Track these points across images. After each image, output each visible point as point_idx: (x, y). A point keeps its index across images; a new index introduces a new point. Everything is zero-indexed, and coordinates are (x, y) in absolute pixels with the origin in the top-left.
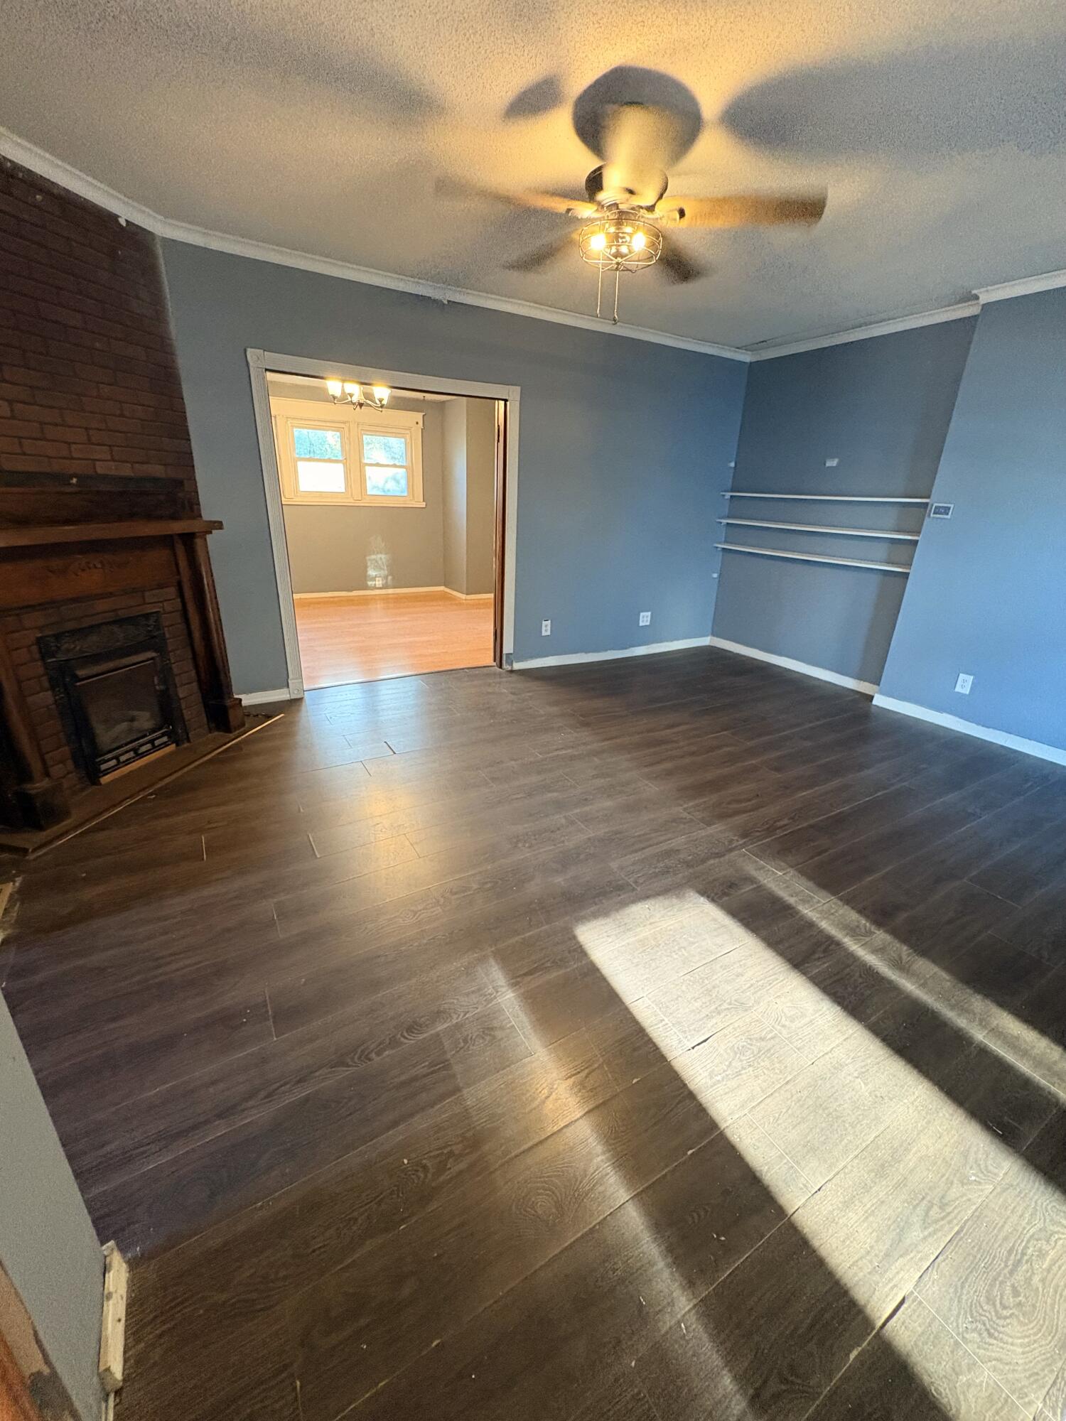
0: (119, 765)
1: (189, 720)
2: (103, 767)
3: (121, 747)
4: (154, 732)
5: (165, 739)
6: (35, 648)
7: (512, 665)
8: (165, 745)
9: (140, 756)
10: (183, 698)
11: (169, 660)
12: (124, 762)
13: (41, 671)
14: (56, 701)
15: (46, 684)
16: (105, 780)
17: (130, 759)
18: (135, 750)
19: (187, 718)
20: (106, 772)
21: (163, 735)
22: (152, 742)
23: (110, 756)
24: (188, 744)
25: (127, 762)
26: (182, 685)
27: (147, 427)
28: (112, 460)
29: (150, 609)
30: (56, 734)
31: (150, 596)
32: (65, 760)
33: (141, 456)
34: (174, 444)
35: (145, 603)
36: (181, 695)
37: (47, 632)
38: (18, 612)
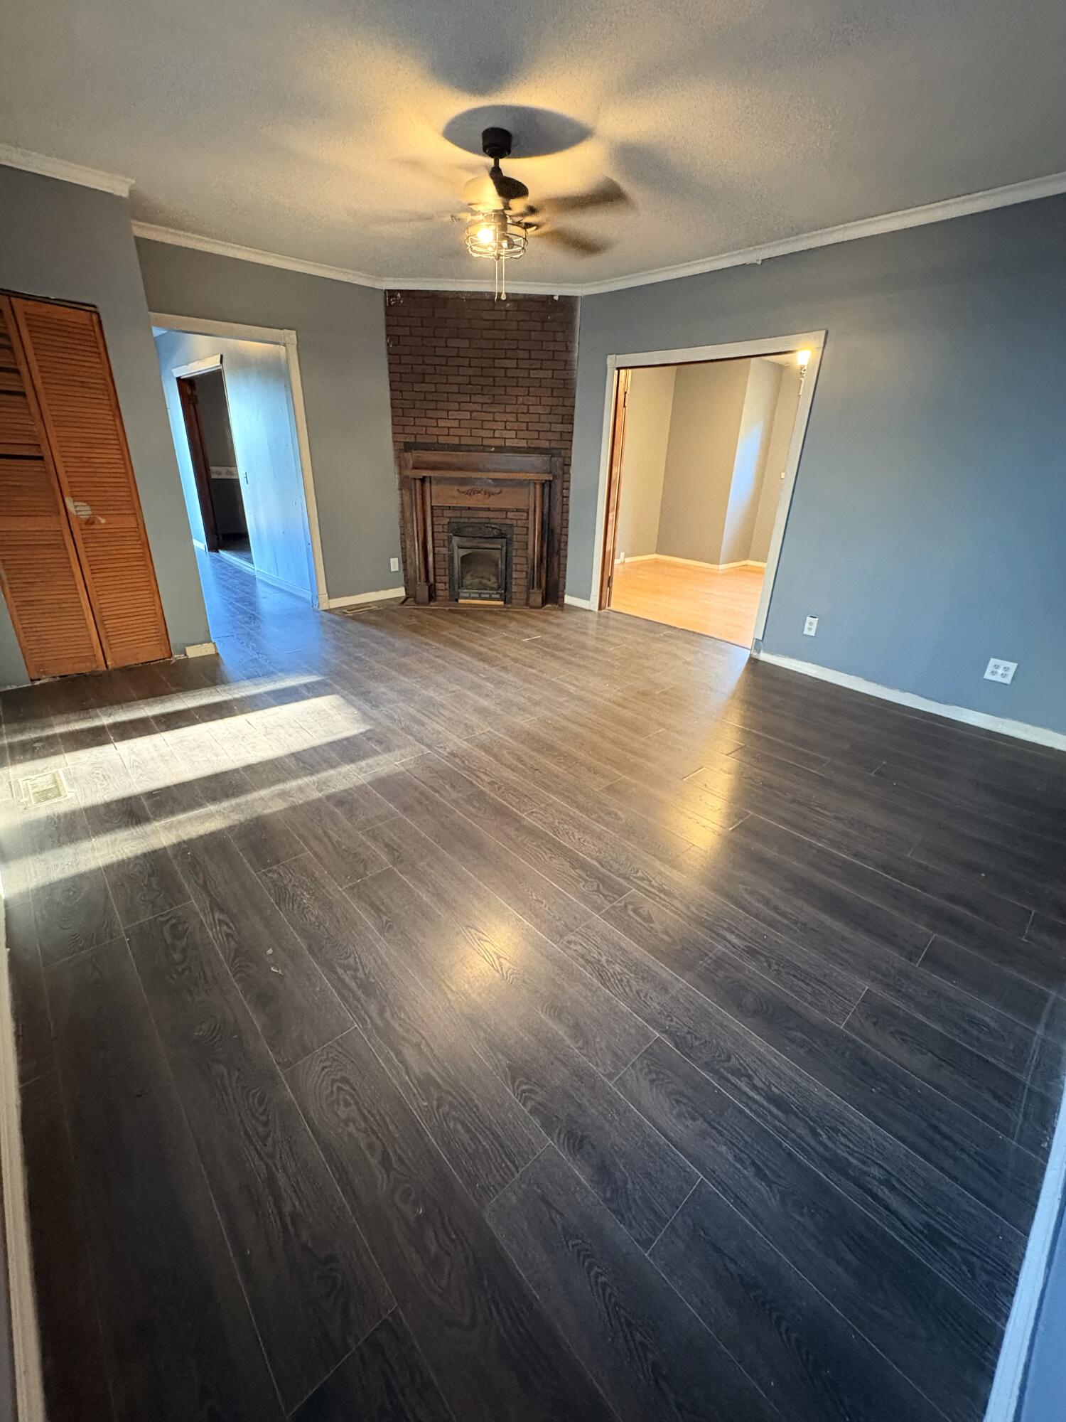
0: (469, 597)
1: (515, 592)
2: (462, 594)
3: (473, 589)
4: (494, 590)
5: (498, 596)
6: (445, 527)
7: (759, 652)
8: (498, 600)
9: (481, 598)
10: (515, 578)
11: (512, 553)
12: (471, 597)
13: (446, 538)
15: (446, 545)
16: (461, 601)
17: (476, 597)
18: (480, 594)
19: (513, 590)
20: (463, 598)
21: (498, 594)
22: (490, 594)
23: (466, 591)
24: (510, 605)
25: (474, 598)
26: (516, 571)
27: (543, 418)
28: (516, 438)
29: (508, 522)
30: (445, 569)
31: (510, 515)
32: (445, 583)
33: (535, 435)
34: (560, 427)
35: (506, 518)
36: (514, 576)
37: (453, 520)
38: (443, 508)
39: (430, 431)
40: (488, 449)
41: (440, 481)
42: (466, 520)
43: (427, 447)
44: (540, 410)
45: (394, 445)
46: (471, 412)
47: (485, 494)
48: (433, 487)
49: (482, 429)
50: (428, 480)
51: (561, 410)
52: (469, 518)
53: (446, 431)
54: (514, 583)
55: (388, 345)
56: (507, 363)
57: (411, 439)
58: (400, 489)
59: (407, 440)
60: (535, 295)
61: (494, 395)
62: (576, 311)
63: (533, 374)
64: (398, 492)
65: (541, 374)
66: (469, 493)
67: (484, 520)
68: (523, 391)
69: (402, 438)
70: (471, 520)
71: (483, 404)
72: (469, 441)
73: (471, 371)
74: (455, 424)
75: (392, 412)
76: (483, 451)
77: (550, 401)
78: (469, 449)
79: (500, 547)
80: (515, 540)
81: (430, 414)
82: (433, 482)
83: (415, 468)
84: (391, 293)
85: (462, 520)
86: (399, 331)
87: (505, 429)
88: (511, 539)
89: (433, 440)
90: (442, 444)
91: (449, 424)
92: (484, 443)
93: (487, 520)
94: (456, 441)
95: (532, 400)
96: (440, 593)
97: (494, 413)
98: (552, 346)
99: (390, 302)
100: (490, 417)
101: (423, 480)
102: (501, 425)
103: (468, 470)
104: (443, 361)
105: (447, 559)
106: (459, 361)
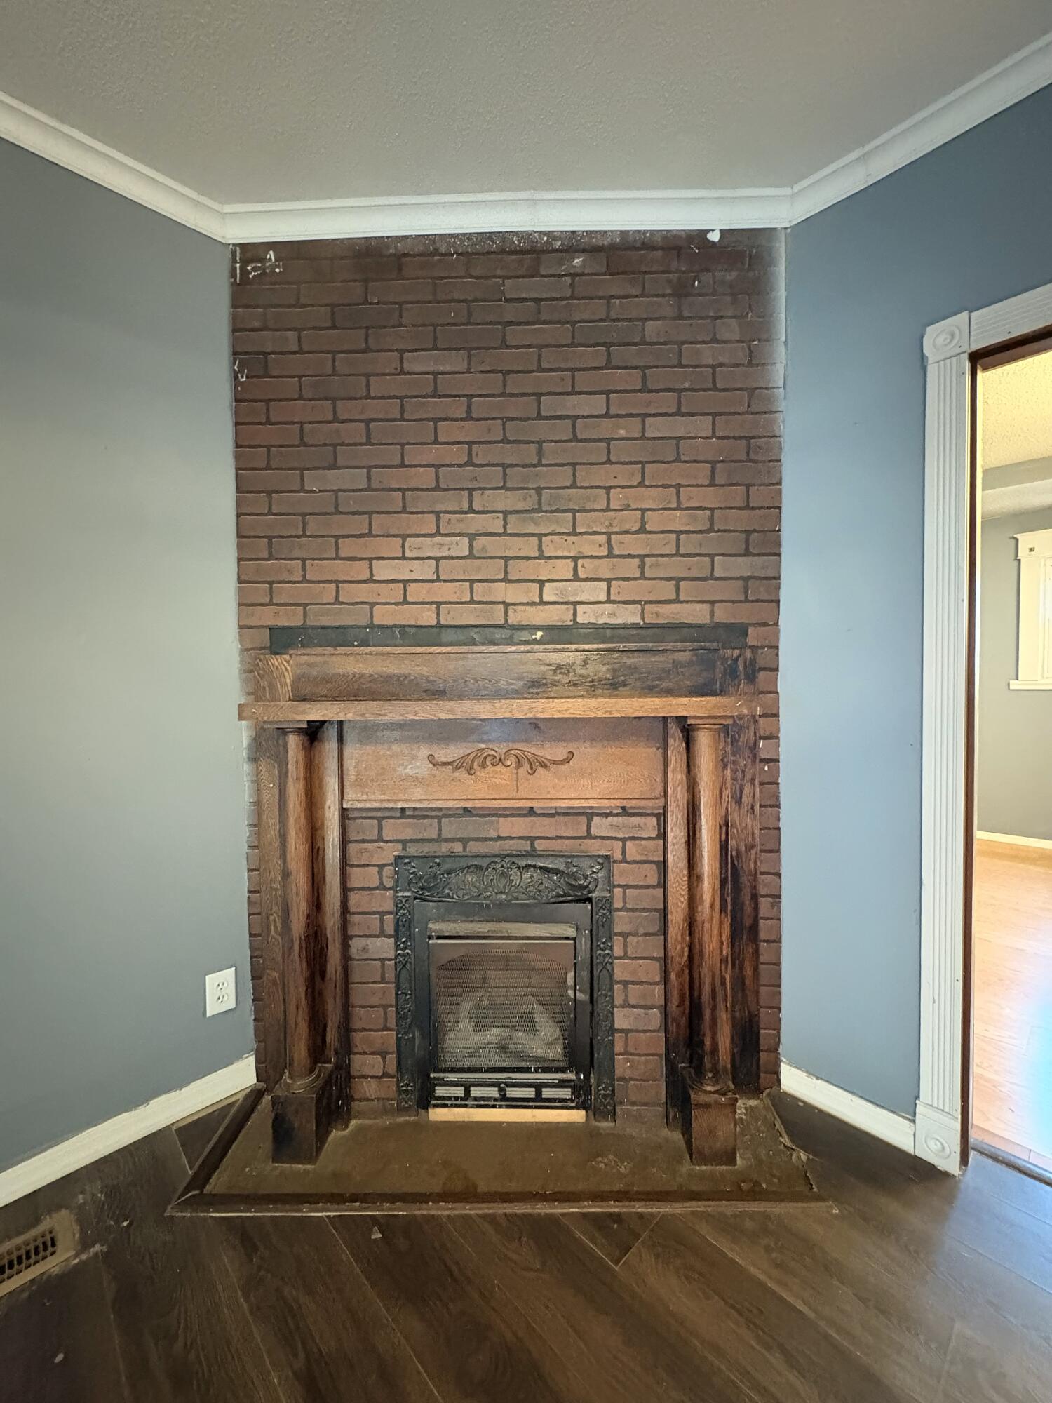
0: (465, 1100)
1: (622, 1079)
2: (440, 1091)
3: (478, 1070)
4: (546, 1070)
5: (566, 1093)
6: (388, 871)
8: (562, 1104)
9: (506, 1101)
10: (621, 1031)
11: (611, 948)
12: (475, 1099)
13: (389, 905)
14: (397, 956)
15: (390, 929)
16: (438, 1115)
17: (488, 1099)
18: (503, 1088)
19: (619, 1072)
20: (444, 1102)
21: (562, 1084)
22: (538, 1087)
23: (453, 1077)
24: (612, 1124)
25: (483, 1103)
26: (627, 1005)
27: (687, 545)
28: (609, 601)
29: (596, 848)
30: (385, 1007)
31: (600, 826)
32: (383, 1054)
33: (667, 590)
34: (743, 566)
35: (589, 836)
36: (620, 1023)
37: (412, 850)
38: (381, 816)
39: (351, 593)
40: (525, 635)
41: (369, 732)
42: (458, 848)
43: (339, 637)
44: (678, 521)
45: (241, 639)
46: (472, 537)
47: (519, 765)
48: (347, 752)
49: (505, 580)
50: (332, 733)
51: (741, 520)
52: (464, 841)
53: (396, 592)
54: (619, 1047)
55: (236, 378)
56: (576, 405)
57: (290, 618)
58: (253, 759)
59: (282, 622)
60: (653, 232)
61: (539, 490)
62: (772, 263)
63: (656, 428)
64: (247, 768)
65: (680, 427)
66: (466, 765)
67: (509, 846)
68: (624, 475)
69: (269, 616)
70: (474, 847)
71: (506, 513)
72: (468, 617)
73: (470, 431)
74: (425, 570)
75: (240, 547)
76: (509, 641)
77: (709, 497)
78: (467, 635)
79: (571, 932)
80: (618, 904)
81: (347, 548)
82: (349, 736)
83: (301, 697)
84: (249, 253)
85: (444, 848)
86: (267, 341)
87: (576, 578)
88: (607, 904)
89: (358, 617)
90: (381, 627)
91: (403, 571)
92: (513, 620)
93: (526, 846)
94: (427, 617)
95: (649, 498)
96: (369, 1088)
97: (540, 536)
98: (708, 355)
99: (244, 272)
100: (530, 548)
101: (313, 732)
102: (565, 569)
103: (461, 697)
104: (393, 409)
105: (390, 975)
106: (436, 407)
